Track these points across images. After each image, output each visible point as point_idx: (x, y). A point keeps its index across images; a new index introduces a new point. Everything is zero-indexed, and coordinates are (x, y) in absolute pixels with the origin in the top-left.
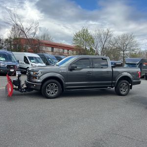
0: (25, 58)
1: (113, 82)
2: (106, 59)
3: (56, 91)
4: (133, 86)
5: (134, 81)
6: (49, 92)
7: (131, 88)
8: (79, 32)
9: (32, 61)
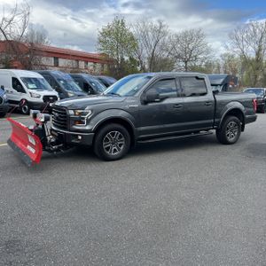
0: (15, 80)
1: (216, 120)
2: (203, 79)
3: (120, 145)
4: (246, 126)
5: (247, 116)
6: (108, 149)
7: (243, 130)
8: (109, 27)
9: (31, 86)
